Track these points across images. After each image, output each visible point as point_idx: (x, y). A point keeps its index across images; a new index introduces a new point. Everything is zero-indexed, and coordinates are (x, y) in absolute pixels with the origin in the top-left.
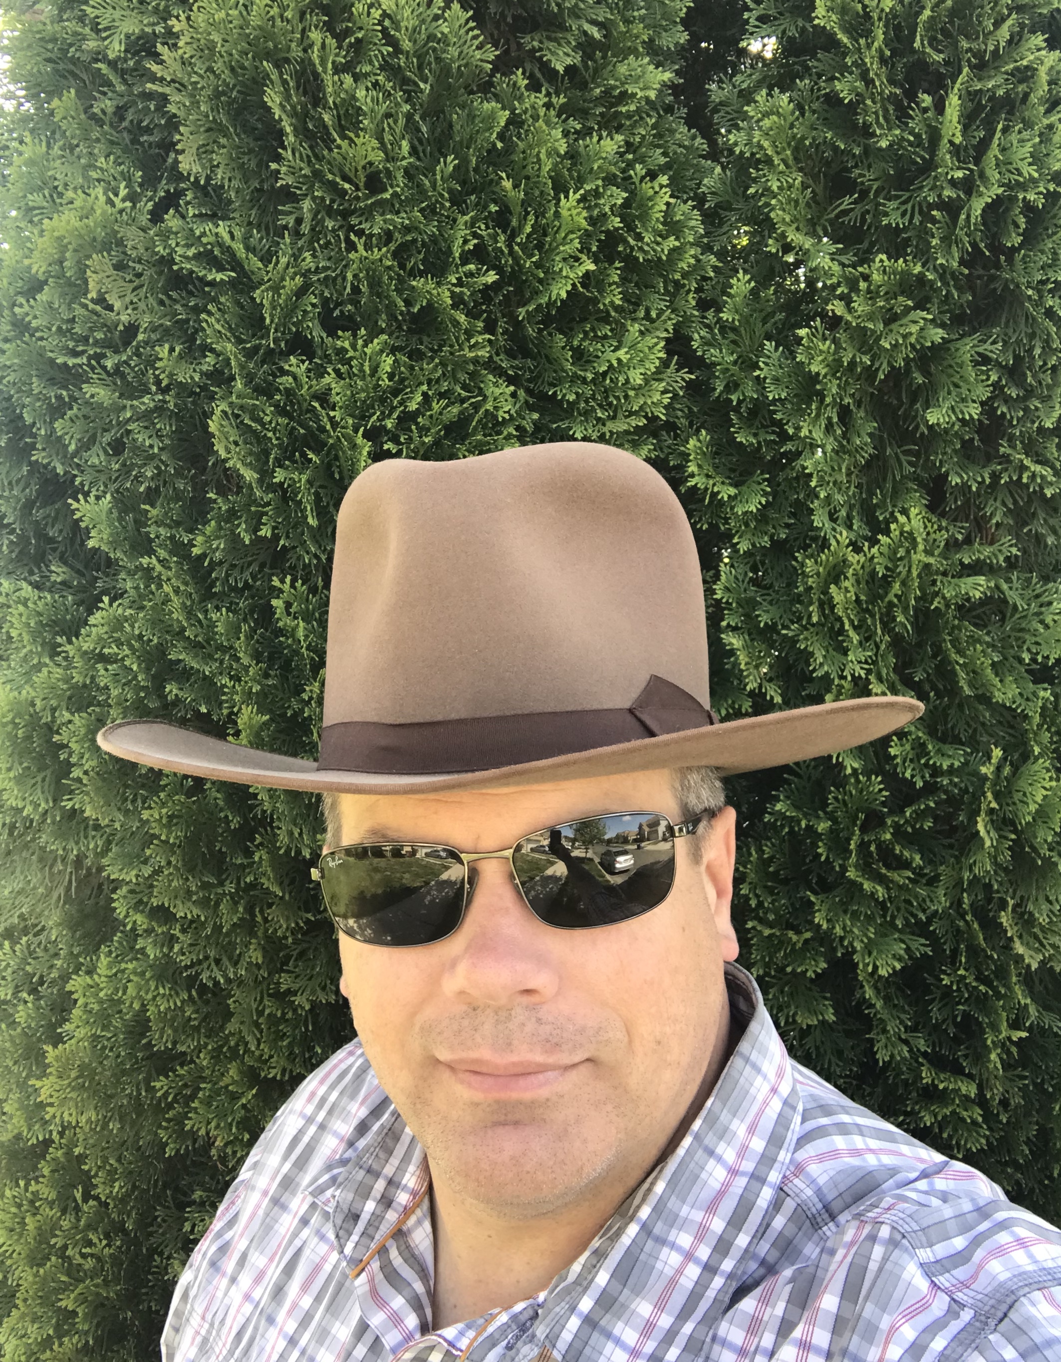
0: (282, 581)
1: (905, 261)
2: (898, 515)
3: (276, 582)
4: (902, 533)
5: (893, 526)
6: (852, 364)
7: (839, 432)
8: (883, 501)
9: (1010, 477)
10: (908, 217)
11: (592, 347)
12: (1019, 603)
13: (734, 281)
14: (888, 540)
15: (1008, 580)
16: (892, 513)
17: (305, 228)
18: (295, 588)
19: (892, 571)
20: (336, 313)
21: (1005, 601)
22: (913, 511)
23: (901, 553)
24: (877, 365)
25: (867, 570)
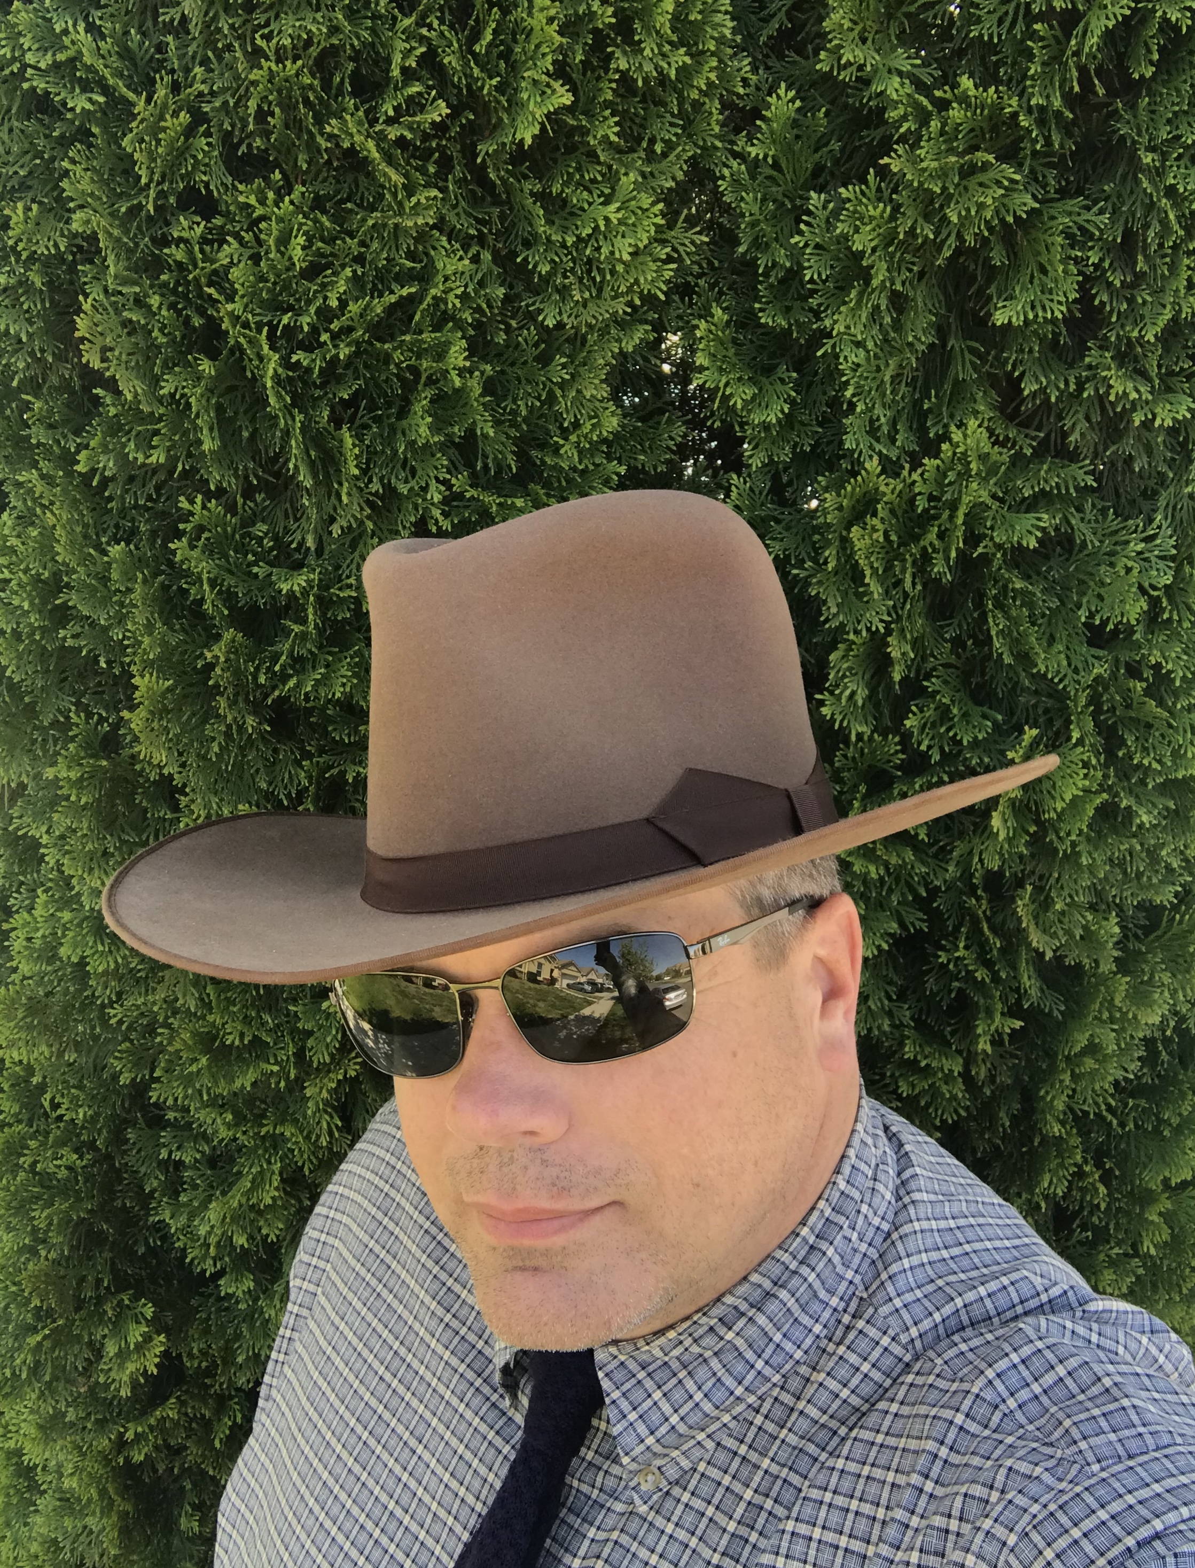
0: (192, 502)
1: (997, 91)
2: (953, 428)
3: (184, 504)
4: (955, 454)
5: (945, 447)
6: (911, 233)
7: (888, 320)
8: (939, 406)
9: (1097, 390)
10: (1007, 24)
11: (578, 197)
12: (1089, 537)
13: (772, 100)
14: (938, 462)
15: (1079, 509)
16: (946, 426)
17: (195, 30)
18: (209, 510)
19: (938, 499)
20: (244, 148)
21: (1070, 539)
22: (972, 423)
23: (951, 476)
24: (943, 236)
25: (905, 497)
